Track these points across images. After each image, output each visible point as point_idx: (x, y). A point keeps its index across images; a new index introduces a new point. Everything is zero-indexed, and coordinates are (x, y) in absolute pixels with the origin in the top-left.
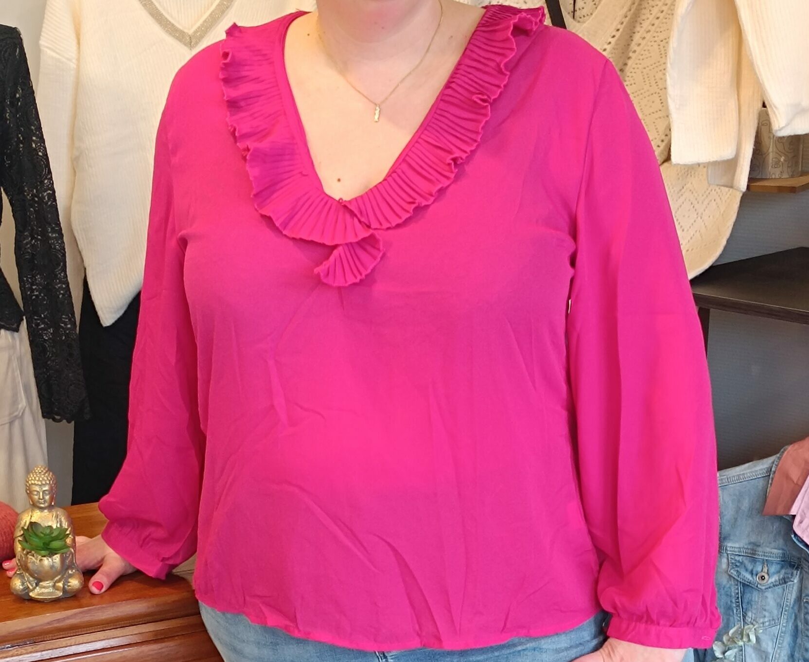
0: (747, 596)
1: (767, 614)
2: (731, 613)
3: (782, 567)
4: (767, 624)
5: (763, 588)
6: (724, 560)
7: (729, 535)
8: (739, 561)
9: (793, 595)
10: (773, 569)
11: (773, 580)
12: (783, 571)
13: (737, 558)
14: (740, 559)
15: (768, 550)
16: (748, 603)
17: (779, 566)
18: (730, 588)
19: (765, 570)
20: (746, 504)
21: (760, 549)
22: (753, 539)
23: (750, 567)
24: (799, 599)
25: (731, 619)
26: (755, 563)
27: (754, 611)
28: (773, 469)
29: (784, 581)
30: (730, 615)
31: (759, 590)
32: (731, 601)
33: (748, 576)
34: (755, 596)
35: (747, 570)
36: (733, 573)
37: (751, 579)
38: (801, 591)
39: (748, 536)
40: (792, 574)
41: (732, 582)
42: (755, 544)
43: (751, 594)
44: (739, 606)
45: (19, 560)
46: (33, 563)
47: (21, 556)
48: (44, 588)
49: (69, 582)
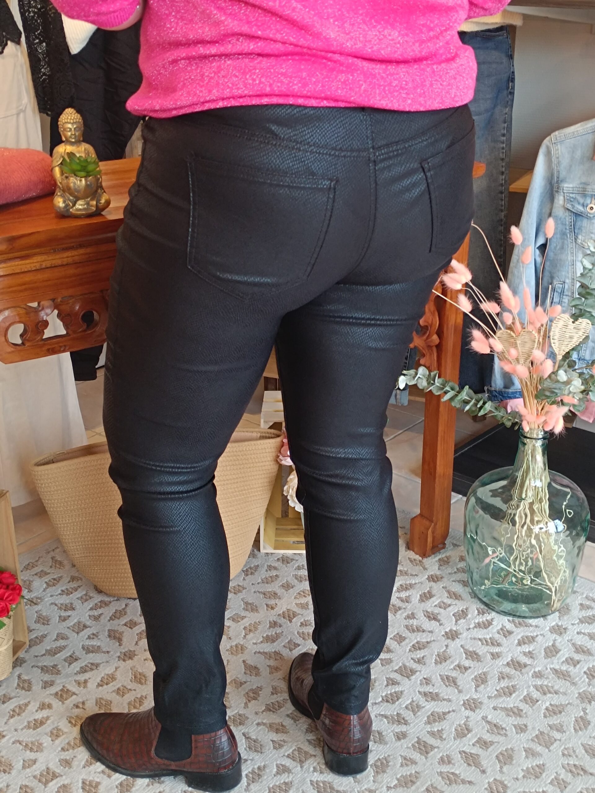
0: (578, 224)
1: (593, 236)
2: (566, 237)
5: (592, 216)
6: (561, 198)
7: (565, 178)
8: (573, 198)
13: (571, 195)
14: (573, 195)
16: (579, 229)
18: (565, 218)
19: (593, 202)
20: (578, 154)
21: (589, 187)
22: (584, 180)
23: (581, 201)
25: (566, 242)
26: (586, 198)
27: (584, 235)
30: (564, 239)
31: (588, 218)
32: (566, 229)
34: (585, 222)
35: (579, 203)
36: (569, 206)
37: (582, 209)
39: (580, 178)
41: (567, 213)
42: (585, 184)
43: (582, 221)
44: (571, 232)
45: (61, 183)
46: (75, 183)
47: (62, 179)
48: (81, 205)
49: (100, 200)
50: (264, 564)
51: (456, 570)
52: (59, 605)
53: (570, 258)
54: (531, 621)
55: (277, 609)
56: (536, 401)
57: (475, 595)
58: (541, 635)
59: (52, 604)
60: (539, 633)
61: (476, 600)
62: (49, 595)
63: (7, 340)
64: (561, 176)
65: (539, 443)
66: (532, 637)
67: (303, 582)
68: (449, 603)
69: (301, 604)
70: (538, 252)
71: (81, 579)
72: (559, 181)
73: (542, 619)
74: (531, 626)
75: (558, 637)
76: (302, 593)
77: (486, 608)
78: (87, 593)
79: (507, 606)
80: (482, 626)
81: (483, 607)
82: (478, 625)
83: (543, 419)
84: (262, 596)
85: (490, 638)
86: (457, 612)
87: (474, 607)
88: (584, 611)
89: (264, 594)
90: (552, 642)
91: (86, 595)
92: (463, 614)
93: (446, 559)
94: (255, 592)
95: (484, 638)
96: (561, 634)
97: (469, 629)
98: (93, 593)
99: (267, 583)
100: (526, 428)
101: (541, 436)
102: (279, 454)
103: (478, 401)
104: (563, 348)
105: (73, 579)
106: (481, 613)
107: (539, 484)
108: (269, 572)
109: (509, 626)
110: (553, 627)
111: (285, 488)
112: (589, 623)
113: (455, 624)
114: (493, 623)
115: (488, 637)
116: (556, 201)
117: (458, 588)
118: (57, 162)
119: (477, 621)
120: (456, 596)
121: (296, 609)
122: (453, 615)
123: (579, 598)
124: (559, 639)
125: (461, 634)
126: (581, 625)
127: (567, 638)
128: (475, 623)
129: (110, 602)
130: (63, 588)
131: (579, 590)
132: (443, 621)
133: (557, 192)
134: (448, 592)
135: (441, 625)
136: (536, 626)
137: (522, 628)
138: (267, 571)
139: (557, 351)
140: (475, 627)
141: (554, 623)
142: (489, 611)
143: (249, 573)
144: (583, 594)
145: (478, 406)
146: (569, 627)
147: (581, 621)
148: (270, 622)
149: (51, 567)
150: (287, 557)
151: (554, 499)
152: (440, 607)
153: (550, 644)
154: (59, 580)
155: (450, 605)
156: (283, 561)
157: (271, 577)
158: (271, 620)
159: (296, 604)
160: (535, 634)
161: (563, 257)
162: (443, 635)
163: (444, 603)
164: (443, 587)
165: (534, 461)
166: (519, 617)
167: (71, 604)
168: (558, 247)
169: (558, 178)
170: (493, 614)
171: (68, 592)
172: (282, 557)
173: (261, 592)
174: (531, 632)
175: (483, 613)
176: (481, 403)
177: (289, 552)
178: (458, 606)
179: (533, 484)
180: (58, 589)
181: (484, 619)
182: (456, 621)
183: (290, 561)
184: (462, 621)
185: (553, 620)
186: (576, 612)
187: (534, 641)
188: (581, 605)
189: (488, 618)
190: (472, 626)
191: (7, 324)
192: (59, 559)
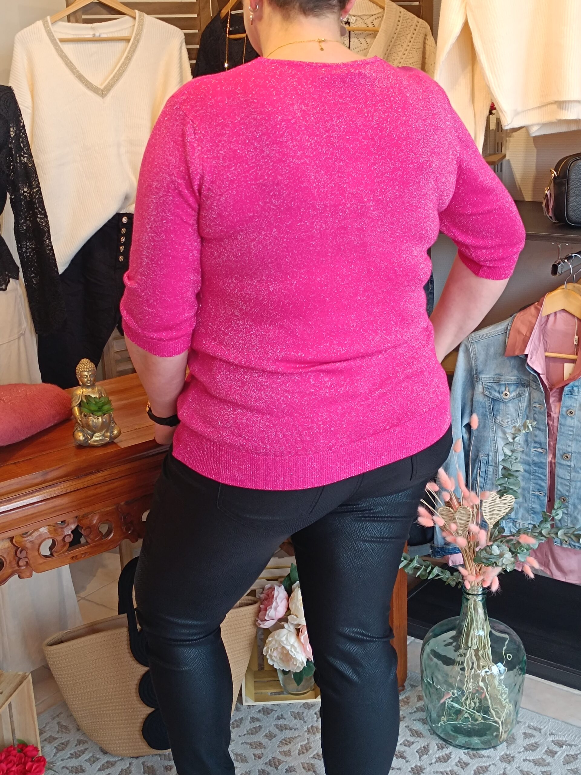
0: (496, 407)
1: (509, 416)
3: (517, 387)
4: (510, 422)
5: (507, 401)
6: (481, 386)
7: (483, 370)
8: (490, 386)
9: (524, 404)
10: (512, 388)
11: (512, 395)
12: (518, 389)
13: (489, 384)
14: (490, 384)
15: (508, 377)
16: (497, 411)
17: (515, 387)
18: (484, 403)
19: (507, 389)
20: (492, 351)
21: (503, 377)
22: (498, 371)
23: (497, 389)
24: (529, 405)
25: (487, 421)
26: (501, 386)
27: (501, 415)
28: (509, 328)
29: (520, 395)
30: (485, 419)
31: (505, 403)
32: (486, 411)
33: (497, 395)
34: (501, 406)
35: (495, 391)
36: (487, 393)
37: (499, 396)
38: (530, 400)
39: (495, 370)
40: (524, 391)
41: (486, 399)
42: (499, 375)
43: (499, 405)
44: (491, 413)
45: (80, 421)
46: (93, 421)
47: (81, 417)
48: (97, 437)
49: (113, 432)
50: (247, 716)
51: (415, 709)
52: (70, 768)
53: (491, 435)
54: (483, 752)
55: (263, 758)
56: (474, 564)
57: (433, 732)
58: (493, 764)
59: (63, 767)
60: (491, 763)
61: (435, 736)
62: (60, 759)
63: (39, 554)
64: (479, 369)
65: (480, 598)
66: (486, 767)
67: (284, 731)
68: (413, 740)
69: (284, 751)
70: (464, 430)
71: (87, 742)
72: (478, 373)
73: (492, 749)
74: (484, 756)
75: (507, 765)
76: (284, 741)
77: (444, 743)
78: (93, 755)
79: (462, 740)
80: (442, 760)
81: (441, 742)
82: (439, 760)
83: (481, 578)
84: (249, 746)
85: (450, 771)
86: (420, 749)
87: (434, 743)
88: (527, 739)
89: (251, 745)
90: (503, 771)
91: (93, 756)
92: (424, 751)
93: (406, 700)
94: (242, 743)
95: (445, 771)
96: (510, 762)
97: (432, 763)
98: (99, 755)
99: (252, 734)
100: (468, 586)
101: (480, 593)
102: (257, 619)
103: (427, 567)
104: (493, 518)
105: (79, 742)
106: (440, 748)
107: (482, 633)
108: (252, 723)
109: (466, 758)
110: (502, 756)
111: (265, 649)
112: (533, 751)
113: (420, 760)
114: (451, 756)
115: (448, 770)
116: (476, 388)
117: (418, 726)
118: (76, 402)
119: (437, 756)
120: (418, 734)
121: (280, 757)
122: (417, 752)
123: (522, 727)
124: (509, 767)
125: (425, 769)
126: (526, 752)
127: (515, 766)
128: (436, 758)
129: (116, 762)
130: (72, 752)
131: (521, 720)
132: (409, 758)
133: (477, 381)
134: (411, 730)
135: (407, 762)
136: (488, 757)
137: (476, 760)
138: (250, 723)
139: (488, 521)
140: (437, 761)
141: (503, 753)
142: (447, 745)
143: (235, 726)
144: (525, 723)
145: (427, 571)
146: (516, 756)
147: (526, 749)
148: (259, 771)
149: (58, 732)
150: (267, 708)
151: (495, 646)
152: (405, 745)
153: (501, 773)
154: (67, 744)
155: (413, 743)
156: (264, 712)
157: (255, 728)
158: (260, 768)
159: (280, 752)
160: (488, 764)
161: (486, 434)
162: (410, 772)
163: (408, 741)
164: (406, 726)
165: (476, 614)
166: (473, 749)
167: (81, 766)
168: (481, 426)
169: (476, 370)
170: (451, 748)
171: (76, 756)
172: (262, 709)
173: (248, 743)
174: (484, 762)
175: (442, 748)
176: (429, 569)
177: (268, 704)
178: (420, 743)
179: (476, 634)
180: (66, 753)
181: (444, 754)
182: (420, 758)
183: (270, 712)
184: (425, 757)
185: (502, 750)
186: (521, 742)
187: (487, 770)
188: (525, 733)
189: (447, 753)
190: (433, 761)
191: (40, 541)
192: (64, 724)
